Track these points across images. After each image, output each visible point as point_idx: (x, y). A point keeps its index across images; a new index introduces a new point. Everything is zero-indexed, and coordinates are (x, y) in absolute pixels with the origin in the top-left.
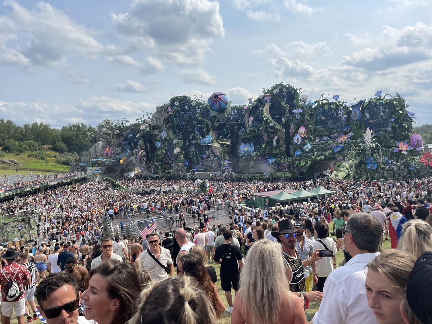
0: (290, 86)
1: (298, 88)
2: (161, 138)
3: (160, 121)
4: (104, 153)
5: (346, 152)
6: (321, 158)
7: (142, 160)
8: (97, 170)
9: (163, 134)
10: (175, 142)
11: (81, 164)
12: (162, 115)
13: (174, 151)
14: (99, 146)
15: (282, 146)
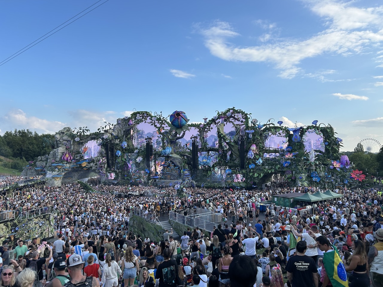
1: (248, 113)
2: (122, 147)
3: (121, 132)
4: (64, 158)
5: (293, 167)
6: (272, 171)
7: (103, 167)
8: (57, 175)
9: (124, 144)
10: (136, 151)
11: (37, 169)
12: (123, 127)
13: (137, 159)
14: (59, 151)
15: (235, 160)
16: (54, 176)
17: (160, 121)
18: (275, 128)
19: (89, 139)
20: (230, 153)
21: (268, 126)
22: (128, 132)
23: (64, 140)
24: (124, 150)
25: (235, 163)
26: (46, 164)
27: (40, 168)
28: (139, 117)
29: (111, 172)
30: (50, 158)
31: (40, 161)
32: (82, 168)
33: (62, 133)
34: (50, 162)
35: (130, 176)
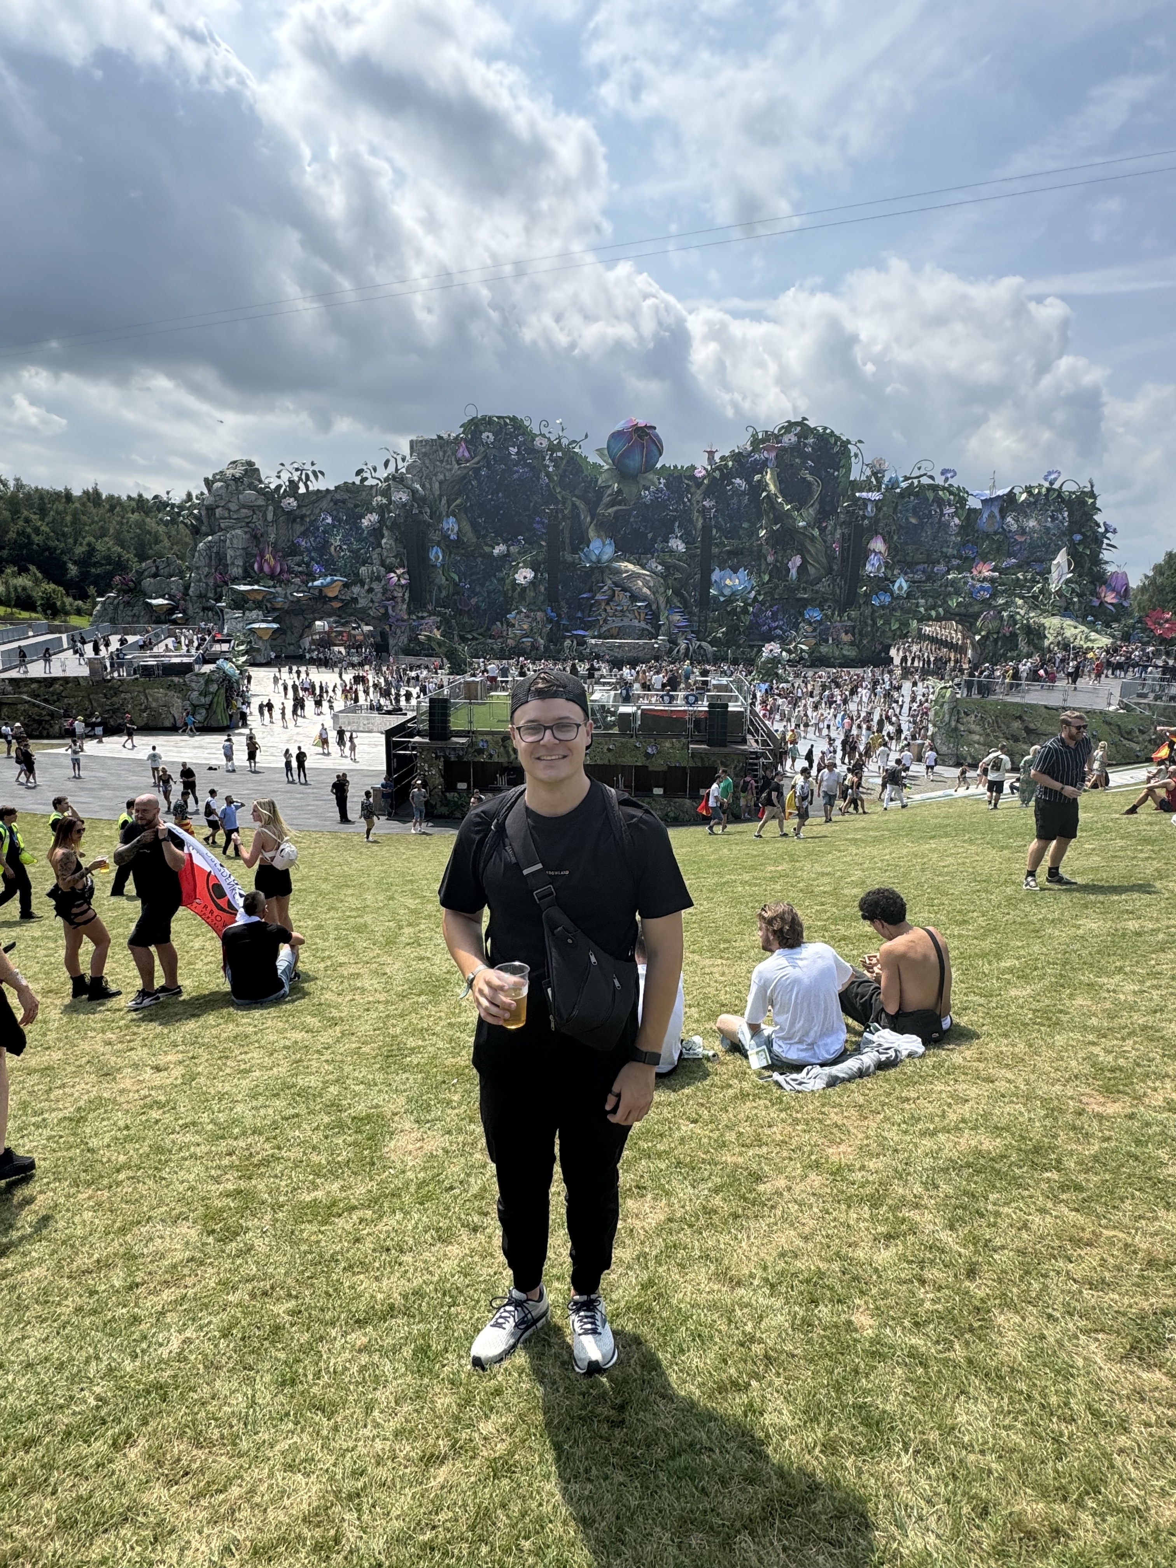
0: (828, 431)
2: (444, 536)
3: (431, 485)
4: (261, 568)
5: (1001, 601)
6: (938, 613)
7: (399, 600)
8: (263, 621)
9: (450, 525)
10: (499, 549)
11: (154, 602)
12: (435, 466)
13: (516, 576)
14: (239, 545)
15: (818, 580)
16: (256, 626)
17: (560, 454)
18: (935, 488)
19: (324, 504)
20: (797, 560)
21: (916, 482)
22: (460, 486)
23: (244, 507)
24: (451, 546)
25: (817, 592)
26: (187, 587)
27: (166, 602)
28: (490, 435)
29: (425, 614)
30: (198, 568)
31: (155, 576)
32: (325, 603)
33: (235, 479)
34: (200, 581)
35: (480, 631)
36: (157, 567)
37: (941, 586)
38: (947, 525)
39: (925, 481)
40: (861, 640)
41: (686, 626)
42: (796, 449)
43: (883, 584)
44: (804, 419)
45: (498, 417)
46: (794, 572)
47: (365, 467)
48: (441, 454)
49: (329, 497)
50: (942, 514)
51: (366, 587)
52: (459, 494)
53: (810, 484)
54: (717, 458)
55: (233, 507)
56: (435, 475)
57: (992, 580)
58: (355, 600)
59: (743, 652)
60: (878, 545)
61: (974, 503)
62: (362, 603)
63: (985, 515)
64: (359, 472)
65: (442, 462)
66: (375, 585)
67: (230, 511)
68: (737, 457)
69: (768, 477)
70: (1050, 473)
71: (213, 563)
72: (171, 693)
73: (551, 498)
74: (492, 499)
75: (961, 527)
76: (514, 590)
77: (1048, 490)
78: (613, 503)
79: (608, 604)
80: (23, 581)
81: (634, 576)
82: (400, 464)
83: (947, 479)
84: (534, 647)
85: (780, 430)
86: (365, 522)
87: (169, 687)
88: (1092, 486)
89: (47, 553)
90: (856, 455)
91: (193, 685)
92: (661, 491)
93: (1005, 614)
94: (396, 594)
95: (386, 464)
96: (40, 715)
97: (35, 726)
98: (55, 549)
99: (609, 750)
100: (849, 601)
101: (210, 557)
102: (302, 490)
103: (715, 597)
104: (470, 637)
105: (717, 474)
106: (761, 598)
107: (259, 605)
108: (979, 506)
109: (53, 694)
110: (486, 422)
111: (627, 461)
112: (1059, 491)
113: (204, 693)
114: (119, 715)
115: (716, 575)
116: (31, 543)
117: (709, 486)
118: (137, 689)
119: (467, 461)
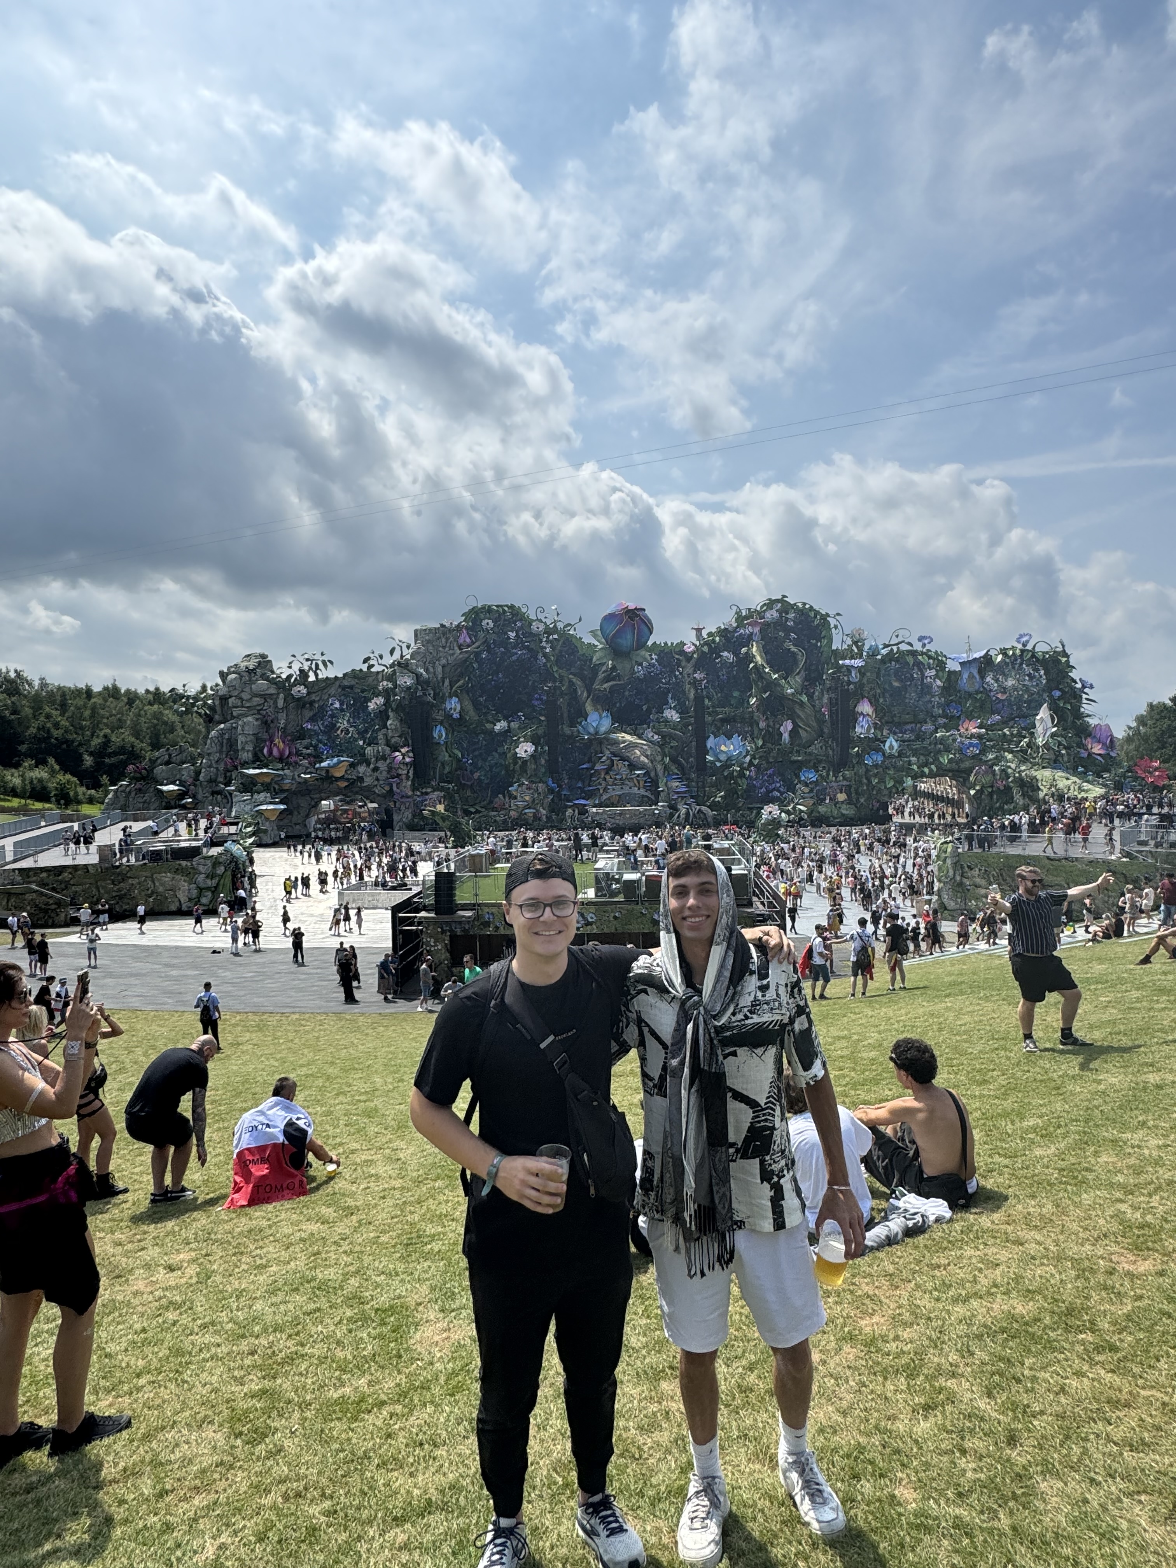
0: (807, 606)
1: (832, 613)
2: (447, 715)
3: (435, 668)
4: (270, 752)
5: (991, 756)
6: (931, 770)
7: (404, 777)
8: (271, 803)
9: (453, 705)
10: (499, 726)
11: (165, 788)
12: (438, 652)
13: (517, 750)
14: (249, 730)
15: (810, 744)
16: (264, 807)
17: (556, 636)
18: (914, 653)
19: (332, 691)
20: (789, 725)
21: (895, 648)
22: (463, 668)
23: (256, 696)
24: (454, 724)
25: (810, 754)
26: (198, 773)
27: (176, 788)
28: (490, 622)
29: (429, 790)
30: (209, 754)
31: (167, 763)
32: (331, 783)
33: (248, 670)
34: (210, 766)
35: (483, 804)
36: (170, 755)
37: (930, 744)
38: (929, 687)
39: (904, 647)
40: (857, 800)
41: (685, 792)
42: (779, 624)
43: (874, 744)
44: (784, 596)
45: (497, 606)
46: (786, 736)
47: (372, 655)
48: (444, 640)
49: (337, 683)
50: (923, 677)
51: (372, 766)
52: (461, 676)
53: (793, 653)
54: (704, 634)
55: (245, 696)
56: (438, 660)
57: (980, 737)
58: (361, 779)
59: (743, 815)
60: (865, 708)
61: (953, 666)
62: (368, 781)
63: (966, 676)
64: (366, 661)
65: (444, 647)
66: (382, 765)
67: (242, 699)
68: (724, 633)
69: (754, 649)
70: (1021, 636)
71: (224, 749)
72: (178, 877)
73: (548, 676)
74: (492, 680)
75: (943, 688)
76: (515, 763)
77: (1022, 651)
78: (607, 679)
79: (607, 773)
80: (40, 773)
81: (632, 746)
82: (405, 652)
83: (924, 645)
84: (536, 818)
85: (762, 607)
86: (372, 706)
87: (176, 872)
88: (1063, 646)
89: (64, 746)
90: (836, 627)
91: (201, 868)
92: (654, 666)
93: (997, 768)
94: (400, 772)
95: (392, 652)
96: (47, 904)
97: (41, 915)
98: (73, 742)
99: (615, 918)
100: (841, 763)
101: (222, 744)
102: (312, 678)
103: (712, 762)
104: (473, 810)
105: (706, 649)
106: (756, 762)
107: (267, 787)
108: (958, 668)
109: (61, 882)
110: (487, 610)
111: (619, 640)
112: (1033, 652)
113: (211, 876)
114: (125, 900)
115: (711, 742)
116: (50, 736)
117: (698, 659)
118: (145, 874)
119: (469, 646)
